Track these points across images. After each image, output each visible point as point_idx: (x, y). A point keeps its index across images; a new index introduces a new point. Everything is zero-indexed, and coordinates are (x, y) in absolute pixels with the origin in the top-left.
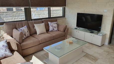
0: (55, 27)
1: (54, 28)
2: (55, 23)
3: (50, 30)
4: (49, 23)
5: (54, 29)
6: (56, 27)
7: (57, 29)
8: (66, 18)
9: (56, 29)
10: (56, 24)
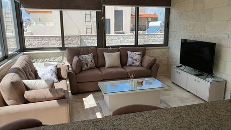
0: (136, 60)
1: (134, 61)
2: (136, 53)
3: (127, 64)
4: (129, 52)
5: (133, 63)
6: (138, 60)
7: (139, 63)
8: (169, 48)
9: (137, 63)
10: (139, 55)
